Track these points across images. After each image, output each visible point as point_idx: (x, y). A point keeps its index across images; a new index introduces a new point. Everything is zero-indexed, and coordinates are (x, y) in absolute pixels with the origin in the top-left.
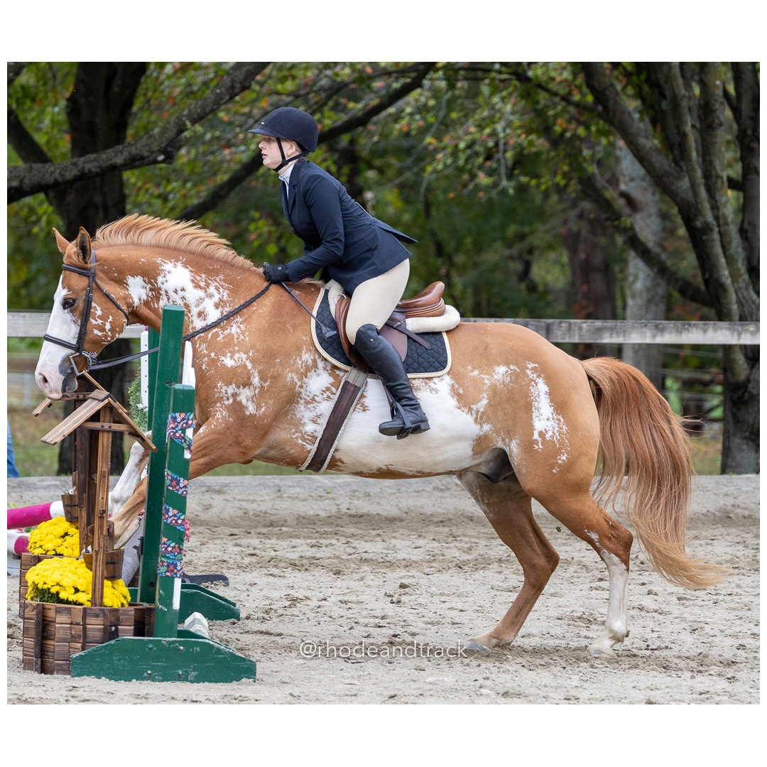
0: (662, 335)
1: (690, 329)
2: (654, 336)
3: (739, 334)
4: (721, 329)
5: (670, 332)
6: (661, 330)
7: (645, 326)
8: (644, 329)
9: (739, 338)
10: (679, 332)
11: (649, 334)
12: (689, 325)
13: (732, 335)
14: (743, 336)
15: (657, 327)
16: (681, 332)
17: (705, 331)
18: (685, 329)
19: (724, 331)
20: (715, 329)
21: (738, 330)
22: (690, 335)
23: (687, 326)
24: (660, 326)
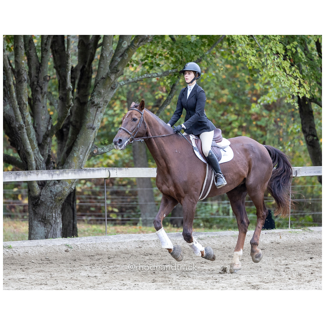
0: (19, 177)
1: (31, 174)
2: (15, 178)
3: (52, 175)
4: (44, 173)
5: (22, 176)
6: (19, 175)
7: (11, 173)
8: (11, 175)
9: (52, 177)
10: (26, 176)
11: (13, 177)
12: (30, 172)
13: (49, 176)
14: (54, 176)
15: (16, 174)
16: (27, 176)
17: (37, 175)
18: (29, 174)
19: (46, 174)
20: (42, 174)
21: (52, 174)
22: (31, 177)
23: (29, 173)
24: (18, 173)
